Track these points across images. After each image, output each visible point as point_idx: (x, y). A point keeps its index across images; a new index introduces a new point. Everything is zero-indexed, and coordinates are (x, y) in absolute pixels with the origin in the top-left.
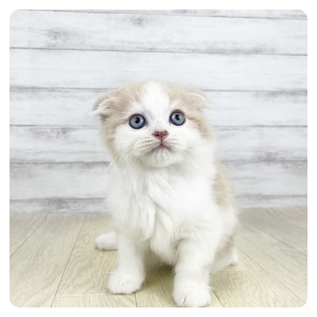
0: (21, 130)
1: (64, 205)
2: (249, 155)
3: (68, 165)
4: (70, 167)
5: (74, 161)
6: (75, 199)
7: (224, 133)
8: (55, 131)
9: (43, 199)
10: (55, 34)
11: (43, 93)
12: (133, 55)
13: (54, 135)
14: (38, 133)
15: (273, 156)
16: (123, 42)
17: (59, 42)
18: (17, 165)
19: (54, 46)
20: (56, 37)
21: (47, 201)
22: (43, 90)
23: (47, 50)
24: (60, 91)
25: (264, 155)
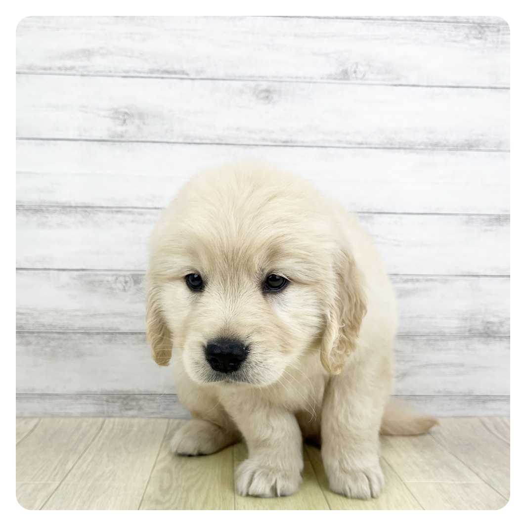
0: (65, 277)
1: (134, 403)
6: (152, 394)
7: (409, 286)
8: (122, 279)
9: (99, 393)
10: (123, 116)
11: (102, 216)
12: (256, 152)
13: (120, 286)
14: (92, 283)
15: (495, 328)
17: (131, 129)
18: (56, 336)
19: (122, 136)
20: (125, 121)
21: (105, 398)
22: (101, 209)
23: (109, 143)
24: (130, 212)
25: (479, 326)
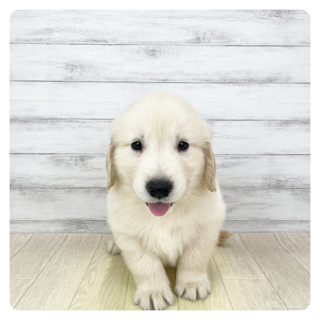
0: (43, 157)
2: (259, 182)
3: (86, 190)
4: (88, 192)
5: (92, 186)
6: (93, 220)
7: (234, 161)
9: (64, 220)
10: (72, 67)
11: (62, 124)
12: (147, 86)
13: (73, 162)
15: (283, 184)
16: (137, 73)
17: (76, 75)
19: (71, 79)
21: (68, 222)
22: (61, 120)
23: (64, 83)
24: (77, 121)
25: (274, 182)
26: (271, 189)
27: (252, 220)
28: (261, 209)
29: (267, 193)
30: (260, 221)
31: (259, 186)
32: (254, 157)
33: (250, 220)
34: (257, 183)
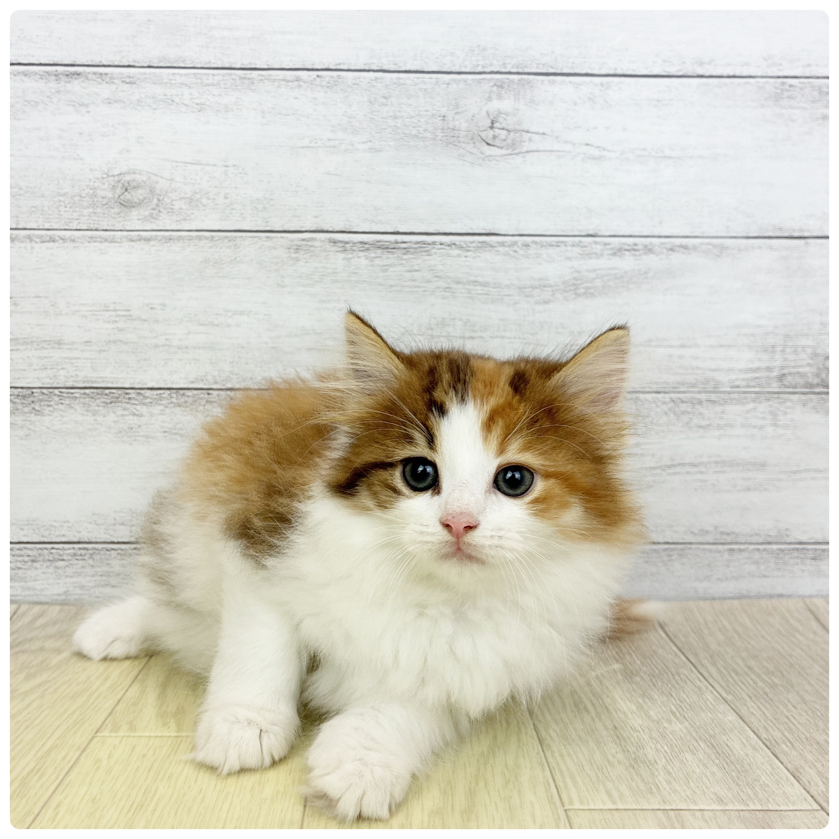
26: (795, 397)
27: (710, 539)
28: (748, 489)
29: (774, 414)
30: (742, 547)
31: (737, 383)
32: (715, 246)
33: (700, 539)
34: (730, 370)
